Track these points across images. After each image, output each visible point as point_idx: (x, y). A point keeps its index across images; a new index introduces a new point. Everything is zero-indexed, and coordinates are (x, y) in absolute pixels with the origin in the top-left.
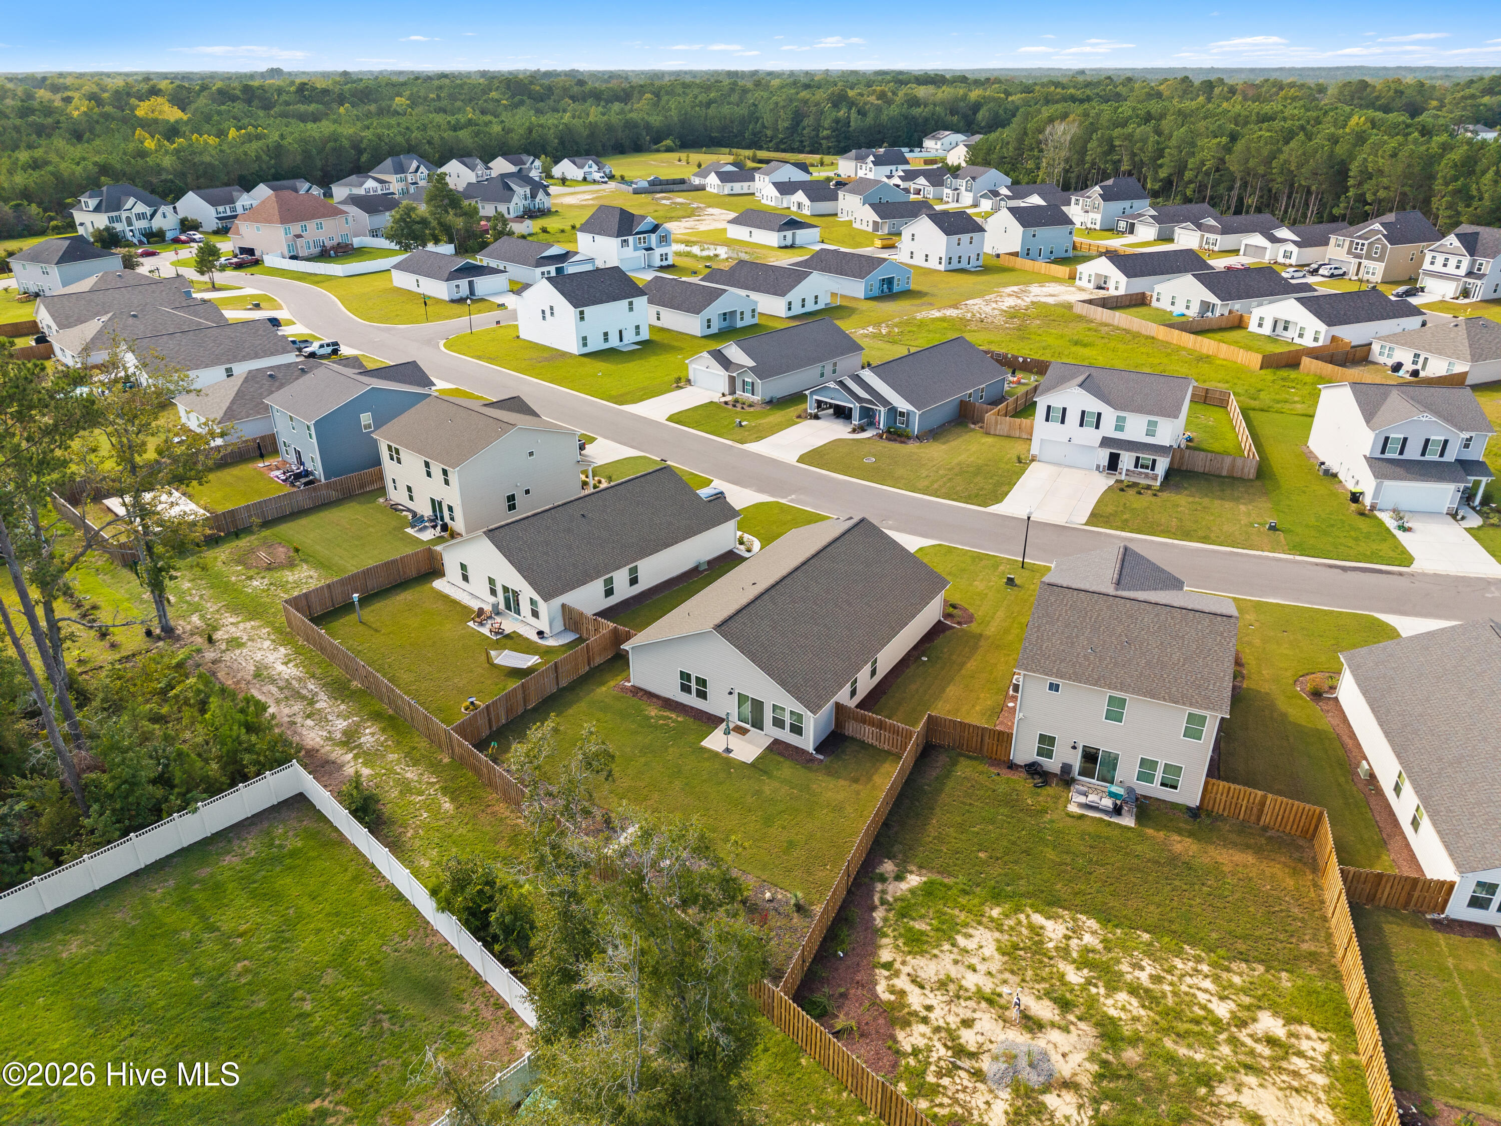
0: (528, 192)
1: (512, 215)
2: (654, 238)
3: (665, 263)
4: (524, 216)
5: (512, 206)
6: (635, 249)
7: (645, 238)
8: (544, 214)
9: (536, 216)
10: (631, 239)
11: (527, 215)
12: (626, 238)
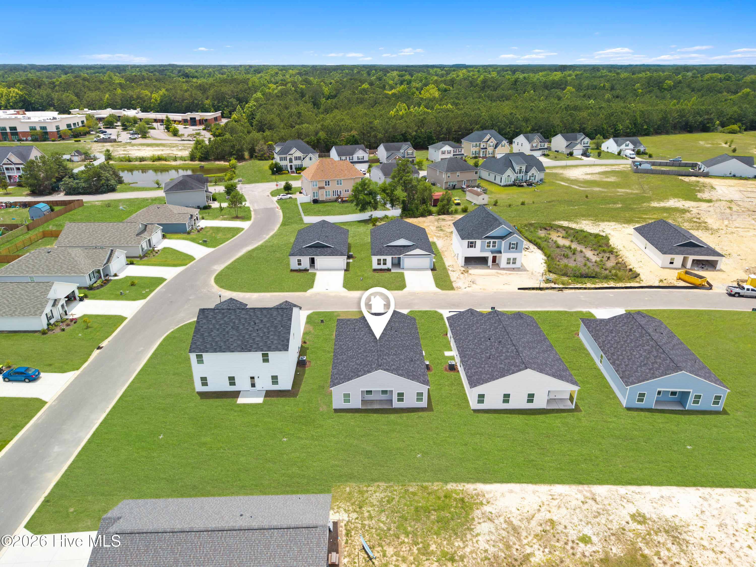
0: (524, 168)
1: (502, 184)
2: (504, 244)
3: (511, 266)
4: (514, 185)
5: (504, 176)
6: (482, 250)
7: (494, 243)
8: (530, 185)
9: (522, 186)
10: (479, 242)
11: (516, 184)
12: (474, 241)
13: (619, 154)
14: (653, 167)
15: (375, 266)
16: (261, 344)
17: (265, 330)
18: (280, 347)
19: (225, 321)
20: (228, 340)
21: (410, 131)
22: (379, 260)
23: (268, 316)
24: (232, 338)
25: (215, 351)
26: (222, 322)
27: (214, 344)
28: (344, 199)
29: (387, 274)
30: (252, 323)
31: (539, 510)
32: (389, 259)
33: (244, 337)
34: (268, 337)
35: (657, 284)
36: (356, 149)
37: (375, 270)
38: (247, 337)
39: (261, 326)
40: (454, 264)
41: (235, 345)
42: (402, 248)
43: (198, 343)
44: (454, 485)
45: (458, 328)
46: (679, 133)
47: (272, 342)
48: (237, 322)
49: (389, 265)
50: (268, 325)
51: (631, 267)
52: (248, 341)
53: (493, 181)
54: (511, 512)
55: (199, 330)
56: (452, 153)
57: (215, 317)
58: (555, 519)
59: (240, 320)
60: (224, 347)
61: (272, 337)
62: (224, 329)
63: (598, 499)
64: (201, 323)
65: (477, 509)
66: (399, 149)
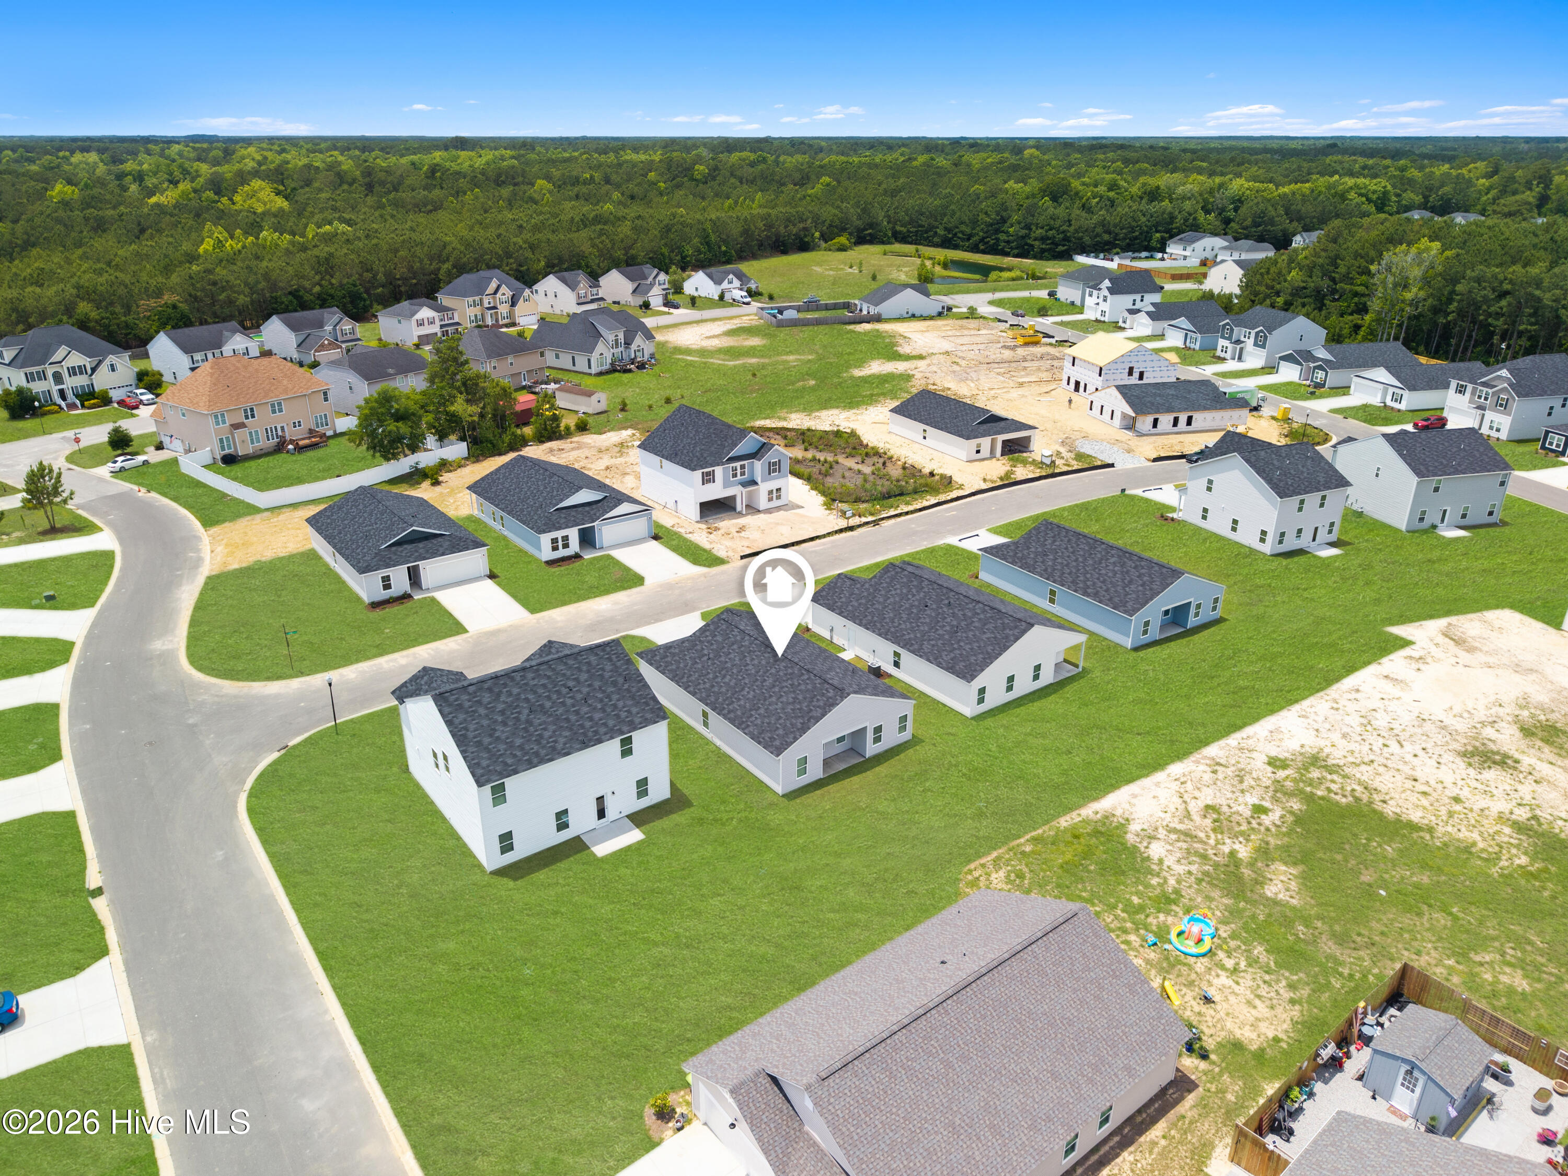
0: (621, 336)
1: (594, 370)
2: (759, 467)
3: (775, 503)
4: (613, 370)
5: (595, 357)
6: (726, 485)
7: (743, 467)
8: (641, 366)
9: (630, 371)
10: (719, 471)
11: (617, 368)
12: (710, 469)
13: (722, 297)
14: (802, 315)
15: (547, 553)
16: (611, 723)
17: (600, 695)
18: (649, 716)
19: (504, 702)
20: (541, 736)
21: (307, 284)
22: (554, 541)
23: (584, 668)
24: (545, 729)
25: (531, 765)
26: (501, 707)
27: (519, 753)
28: (301, 443)
29: (577, 564)
30: (564, 691)
31: (1185, 802)
32: (573, 534)
33: (567, 720)
34: (615, 706)
35: (984, 486)
36: (221, 333)
37: (551, 563)
38: (573, 718)
39: (585, 690)
40: (677, 521)
41: (562, 740)
42: (587, 509)
43: (484, 763)
44: (1068, 818)
45: (850, 608)
46: (771, 256)
47: (629, 711)
48: (531, 697)
49: (574, 546)
50: (597, 684)
51: (926, 471)
52: (582, 726)
53: (571, 367)
54: (1163, 820)
55: (464, 736)
56: (438, 323)
57: (479, 702)
58: (1210, 803)
59: (535, 693)
60: (543, 752)
61: (621, 704)
62: (517, 719)
63: (1222, 761)
64: (456, 721)
65: (1126, 833)
66: (320, 325)
